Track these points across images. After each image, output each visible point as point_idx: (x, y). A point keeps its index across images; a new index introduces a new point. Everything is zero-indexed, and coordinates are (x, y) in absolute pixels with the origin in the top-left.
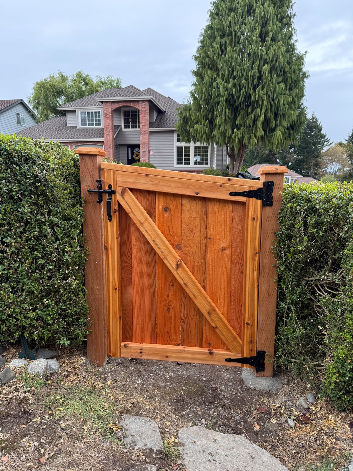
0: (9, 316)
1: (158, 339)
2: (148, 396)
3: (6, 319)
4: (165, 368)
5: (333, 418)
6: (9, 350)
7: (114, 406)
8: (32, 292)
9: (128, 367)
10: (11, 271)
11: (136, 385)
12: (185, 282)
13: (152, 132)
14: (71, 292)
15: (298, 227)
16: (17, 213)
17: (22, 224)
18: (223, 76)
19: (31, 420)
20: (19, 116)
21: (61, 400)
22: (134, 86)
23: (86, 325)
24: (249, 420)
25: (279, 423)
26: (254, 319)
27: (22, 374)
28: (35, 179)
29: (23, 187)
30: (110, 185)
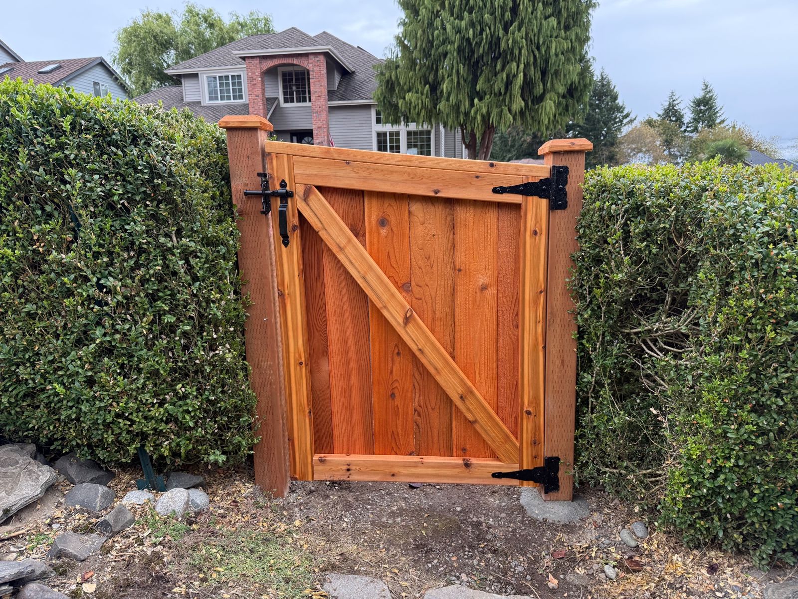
0: (118, 416)
1: (376, 446)
2: (365, 541)
3: (113, 422)
4: (390, 494)
5: (680, 559)
6: (119, 477)
7: (311, 560)
8: (156, 372)
9: (328, 496)
10: (117, 336)
11: (345, 525)
12: (420, 347)
13: (332, 108)
14: (224, 372)
15: (614, 241)
16: (123, 234)
17: (132, 253)
18: (452, 8)
19: (170, 590)
20: (98, 87)
21: (218, 555)
22: (298, 28)
23: (250, 429)
24: (540, 571)
25: (590, 573)
26: (538, 405)
27: (146, 516)
28: (152, 172)
29: (131, 186)
30: (283, 181)
